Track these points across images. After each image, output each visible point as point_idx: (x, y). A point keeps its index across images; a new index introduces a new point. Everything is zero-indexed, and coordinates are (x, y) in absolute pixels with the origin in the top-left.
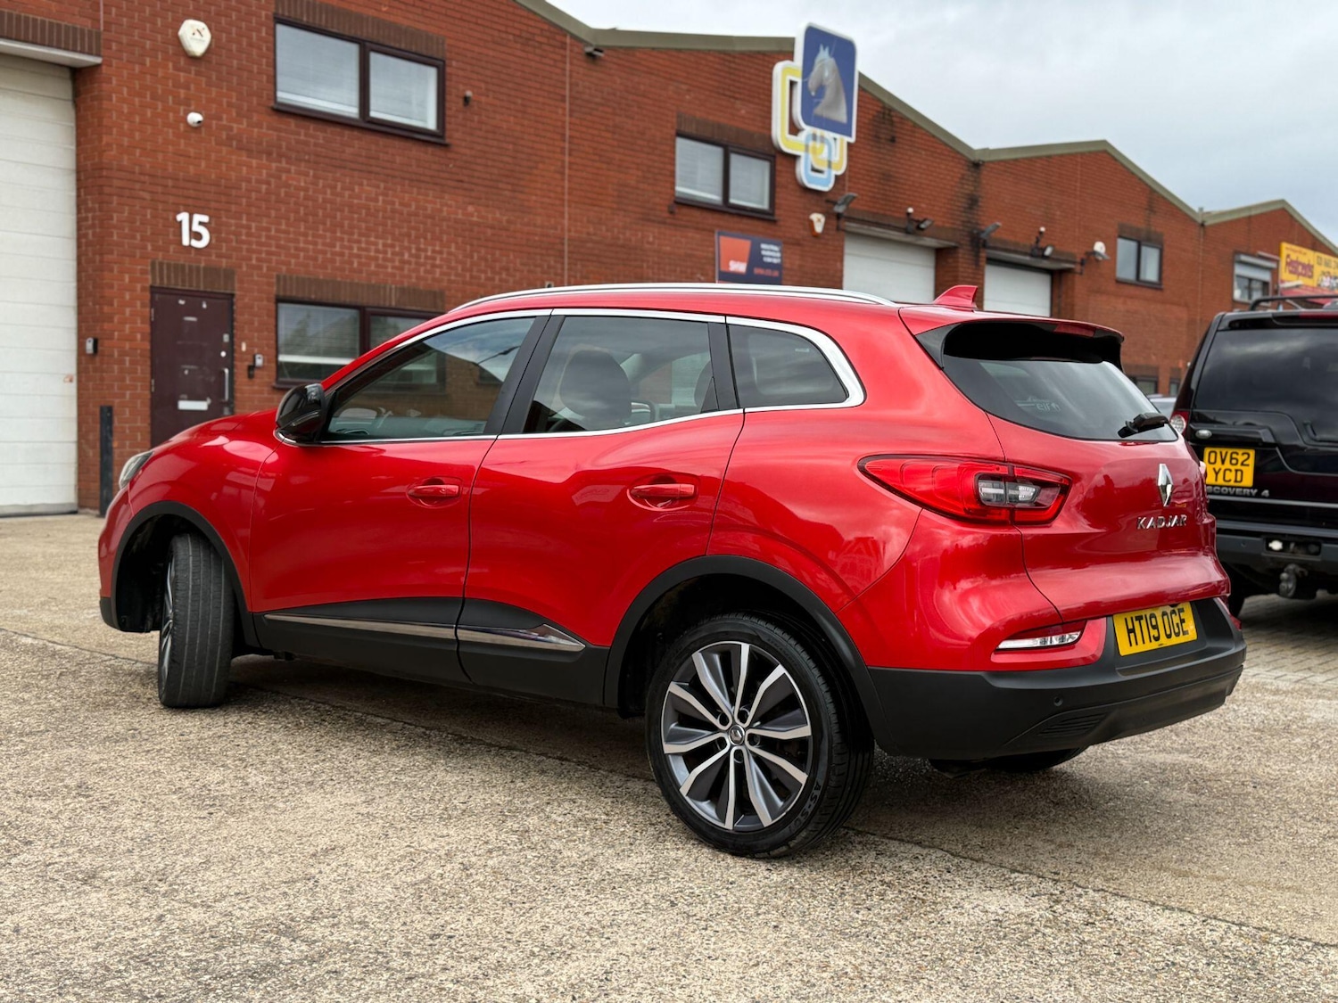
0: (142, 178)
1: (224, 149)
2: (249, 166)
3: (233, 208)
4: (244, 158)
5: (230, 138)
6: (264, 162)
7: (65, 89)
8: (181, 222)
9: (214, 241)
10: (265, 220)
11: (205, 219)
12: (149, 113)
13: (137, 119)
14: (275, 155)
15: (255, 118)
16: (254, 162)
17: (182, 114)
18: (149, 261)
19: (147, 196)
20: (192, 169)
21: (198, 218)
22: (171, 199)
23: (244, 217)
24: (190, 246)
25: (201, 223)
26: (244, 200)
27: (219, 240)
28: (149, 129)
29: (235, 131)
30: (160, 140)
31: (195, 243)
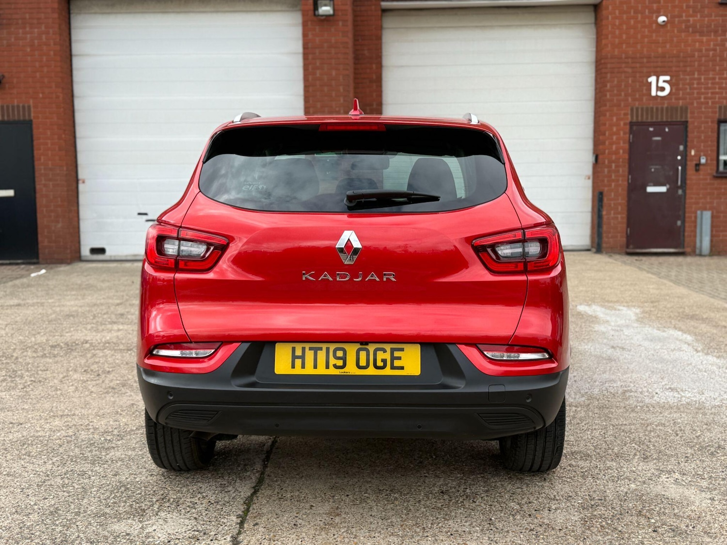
0: (626, 60)
1: (683, 35)
2: (701, 42)
3: (688, 69)
4: (698, 37)
5: (687, 27)
6: (712, 37)
7: (590, 17)
8: (651, 83)
9: (674, 91)
10: (711, 73)
11: (668, 78)
12: (632, 22)
13: (625, 27)
14: (720, 32)
15: (706, 11)
16: (705, 39)
17: (654, 18)
18: (630, 108)
19: (630, 70)
20: (660, 50)
21: (662, 78)
22: (645, 70)
23: (696, 73)
24: (657, 96)
25: (664, 81)
26: (696, 63)
27: (678, 89)
28: (632, 31)
29: (691, 22)
30: (639, 36)
31: (660, 94)
